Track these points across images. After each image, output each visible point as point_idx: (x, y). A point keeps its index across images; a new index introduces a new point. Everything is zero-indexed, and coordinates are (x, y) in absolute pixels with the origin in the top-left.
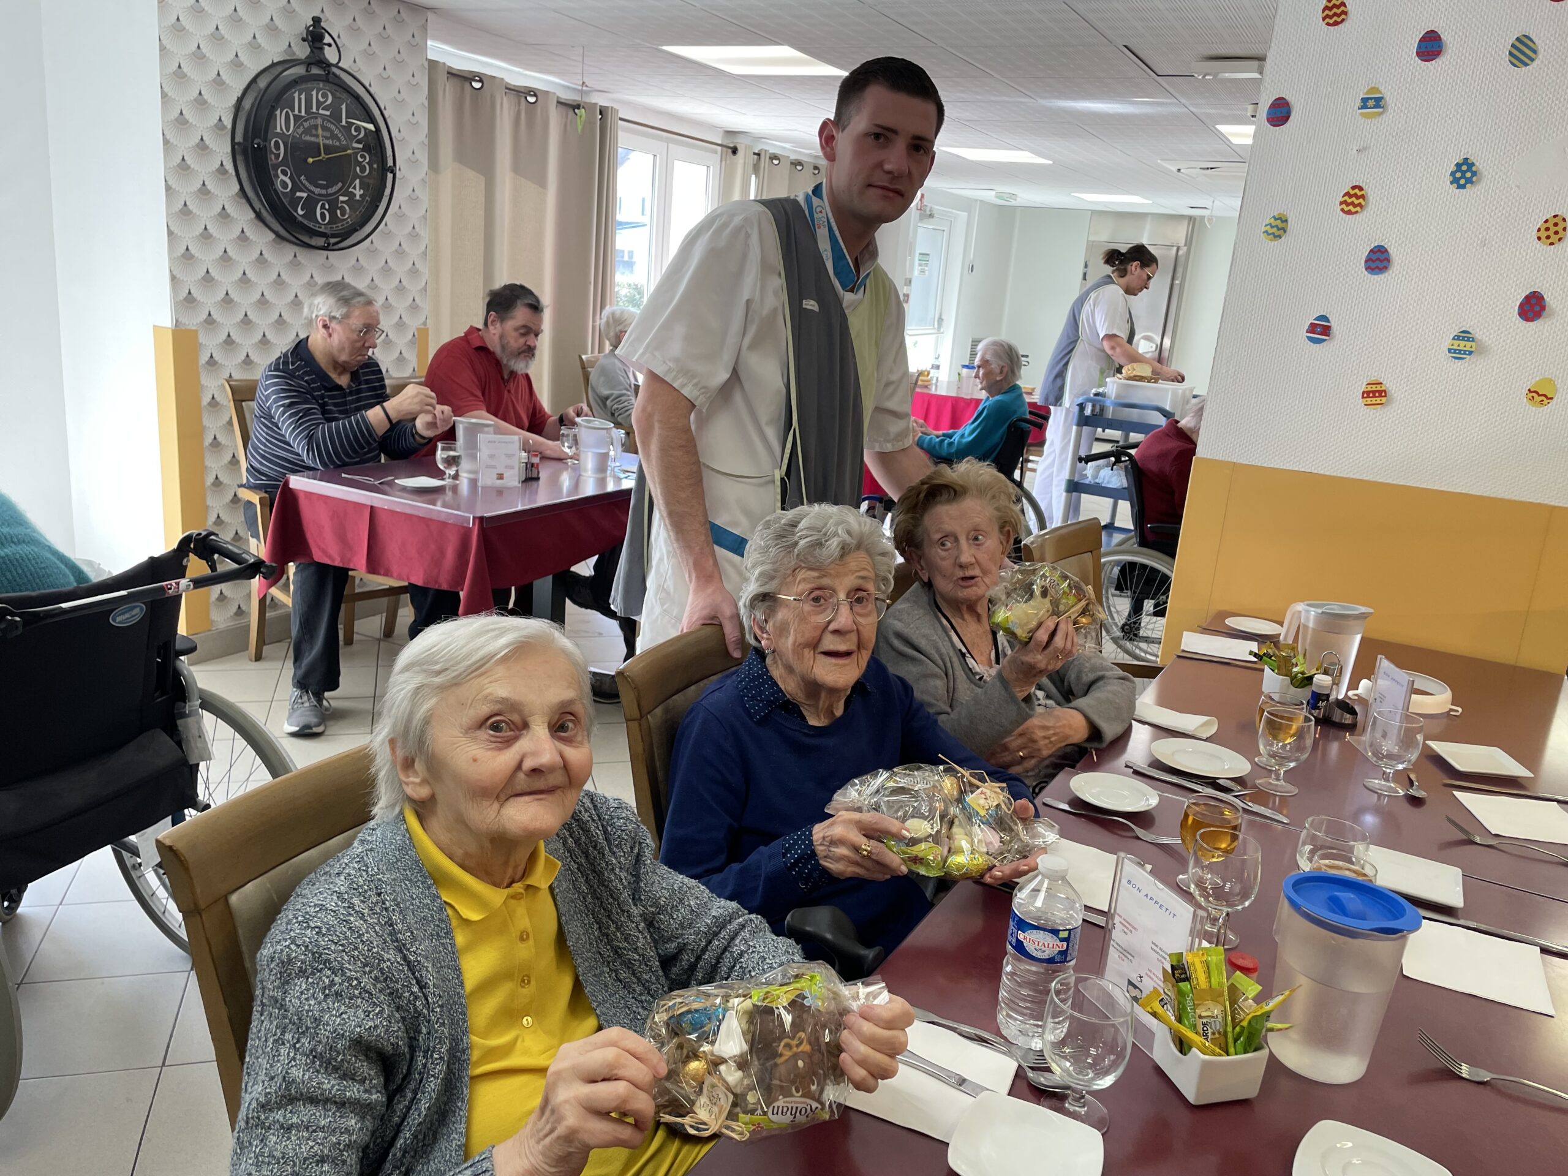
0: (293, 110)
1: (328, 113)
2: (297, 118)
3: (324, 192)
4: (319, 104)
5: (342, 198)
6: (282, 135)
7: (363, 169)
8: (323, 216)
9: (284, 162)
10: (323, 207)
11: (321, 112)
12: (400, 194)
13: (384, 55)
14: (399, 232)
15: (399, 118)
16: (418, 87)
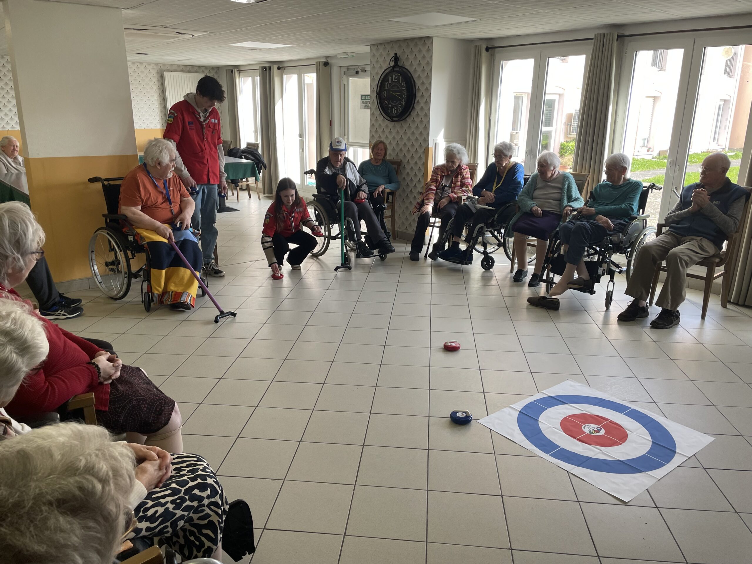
0: (388, 82)
1: (396, 81)
2: (389, 84)
3: (395, 104)
4: (394, 78)
5: (400, 106)
6: (386, 90)
7: (405, 96)
8: (394, 111)
9: (386, 97)
10: (395, 109)
11: (395, 81)
12: (422, 102)
13: (419, 57)
14: (422, 115)
15: (423, 76)
16: (429, 64)
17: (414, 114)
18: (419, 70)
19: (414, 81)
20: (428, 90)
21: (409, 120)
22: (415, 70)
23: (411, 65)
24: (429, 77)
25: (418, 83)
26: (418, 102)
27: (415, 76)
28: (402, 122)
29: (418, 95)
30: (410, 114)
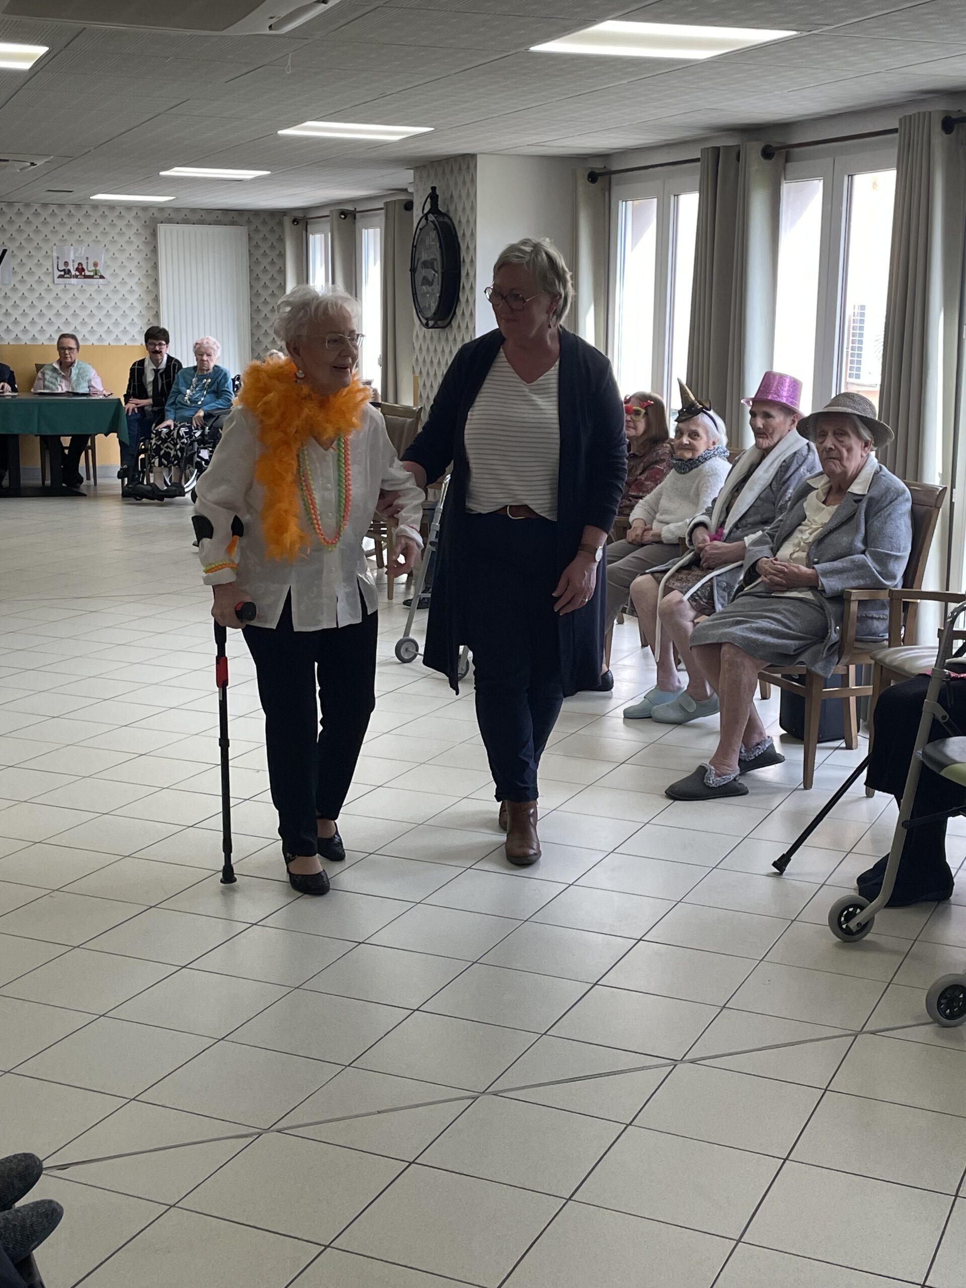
12: (467, 287)
13: (464, 194)
14: (467, 314)
15: (468, 234)
16: (473, 208)
17: (459, 312)
18: (464, 221)
19: (459, 244)
20: (473, 262)
21: (454, 324)
22: (460, 221)
23: (456, 210)
24: (473, 235)
25: (463, 247)
26: (463, 287)
27: (460, 234)
28: (447, 329)
29: (463, 273)
30: (455, 313)
